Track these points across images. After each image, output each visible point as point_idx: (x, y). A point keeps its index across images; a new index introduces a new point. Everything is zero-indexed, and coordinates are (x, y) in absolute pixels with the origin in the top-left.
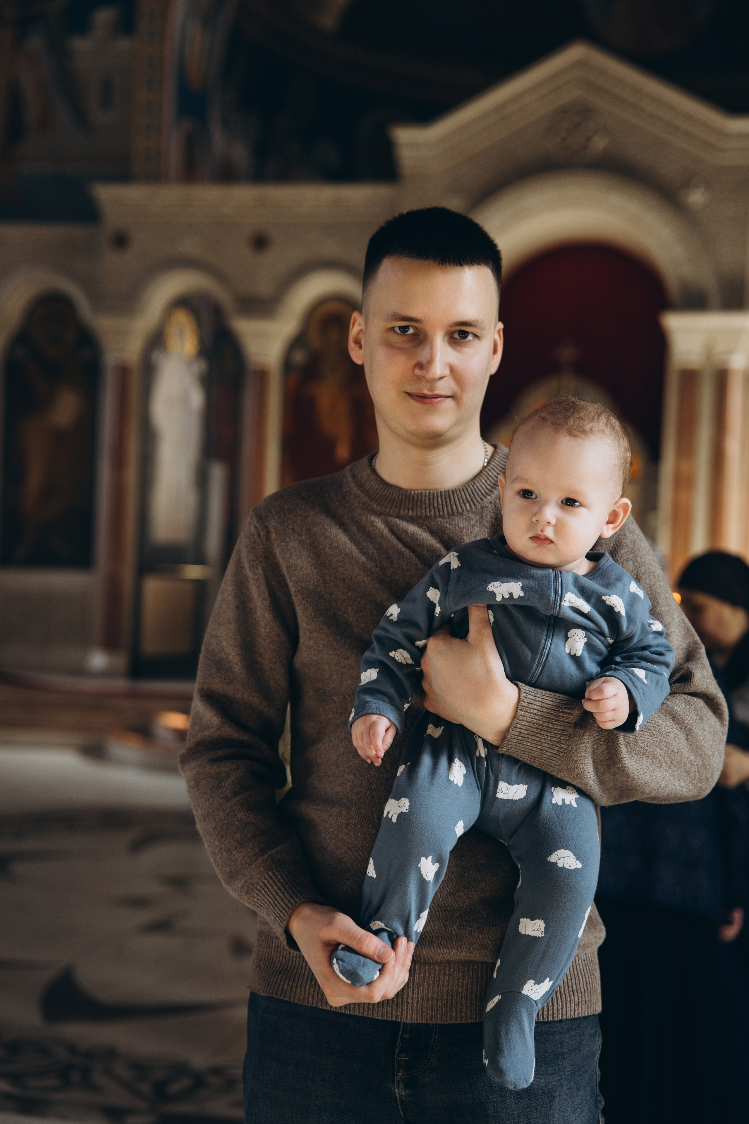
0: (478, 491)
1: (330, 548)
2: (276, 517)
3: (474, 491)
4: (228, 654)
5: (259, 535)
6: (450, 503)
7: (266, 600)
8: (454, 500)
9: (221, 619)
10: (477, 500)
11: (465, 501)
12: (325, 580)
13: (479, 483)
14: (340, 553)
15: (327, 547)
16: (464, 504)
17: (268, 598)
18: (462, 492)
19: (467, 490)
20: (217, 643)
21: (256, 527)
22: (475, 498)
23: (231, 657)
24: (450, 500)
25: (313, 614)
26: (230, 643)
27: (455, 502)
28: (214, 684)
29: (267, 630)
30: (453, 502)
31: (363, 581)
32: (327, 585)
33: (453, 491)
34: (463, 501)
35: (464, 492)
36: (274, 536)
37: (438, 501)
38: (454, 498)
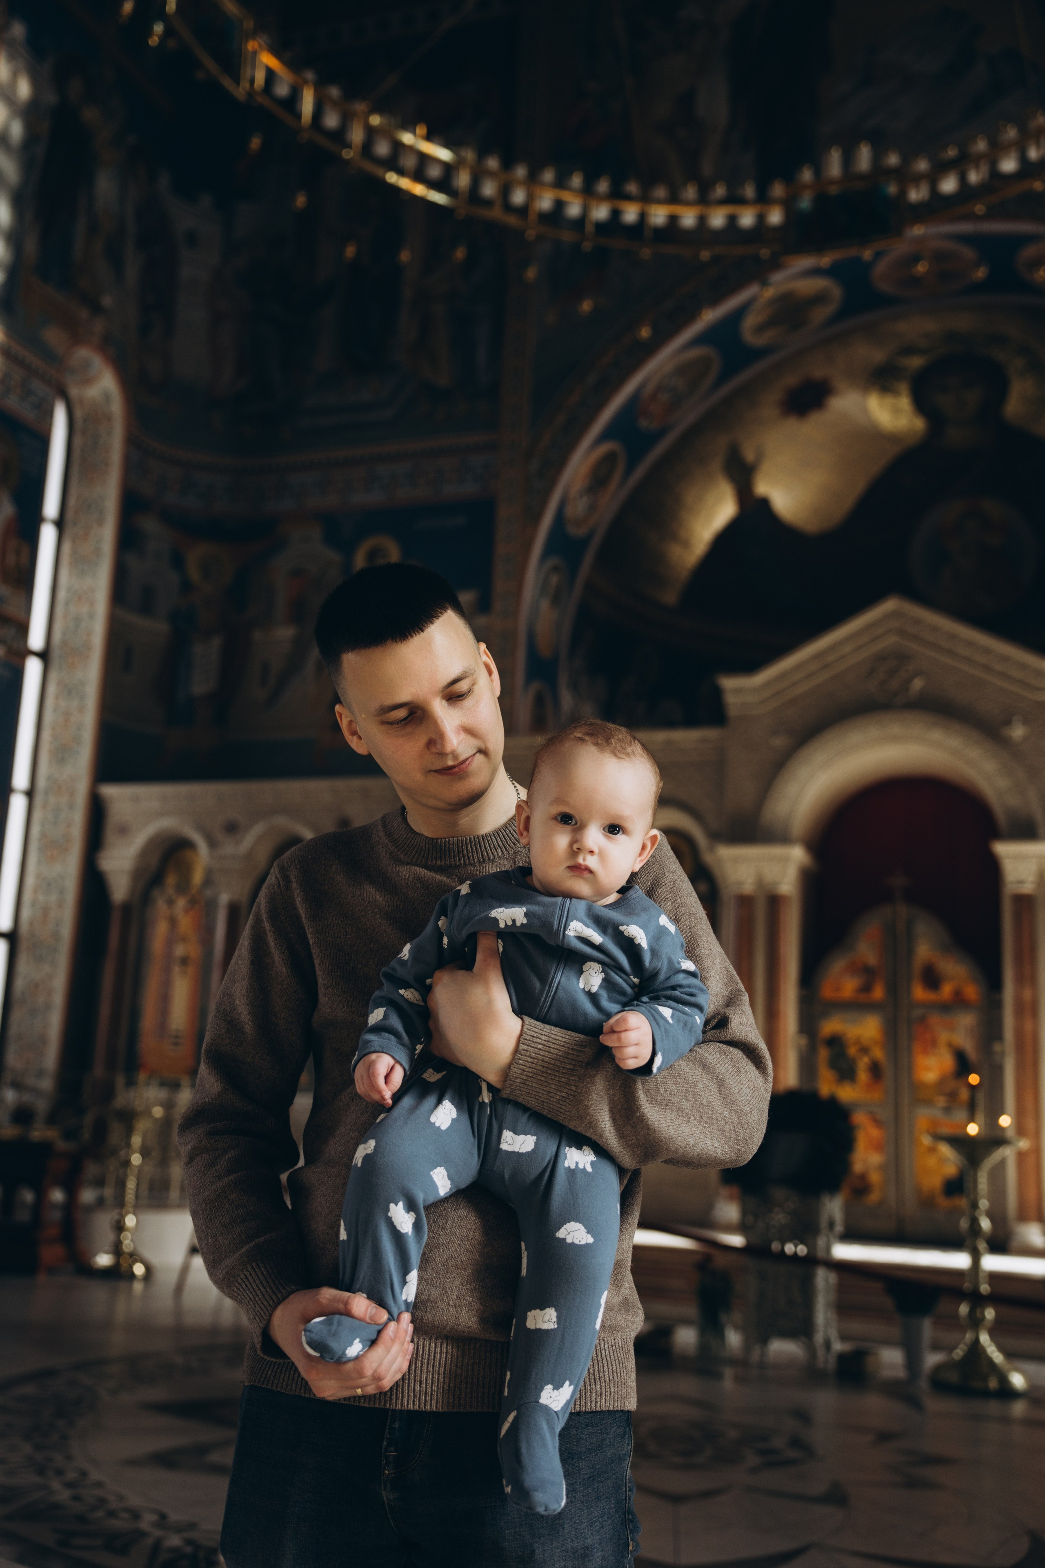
0: (510, 835)
1: (352, 897)
2: (298, 867)
3: (506, 836)
4: (241, 1013)
5: (279, 885)
6: (481, 849)
7: (284, 953)
8: (485, 846)
9: (236, 977)
10: (509, 845)
11: (497, 846)
12: (346, 932)
13: (511, 827)
14: (362, 902)
15: (350, 896)
16: (496, 849)
17: (286, 951)
18: (493, 837)
19: (499, 835)
20: (229, 1003)
21: (276, 877)
22: (508, 843)
23: (243, 1017)
24: (480, 846)
25: (330, 967)
26: (243, 1001)
27: (486, 849)
28: (223, 1045)
29: (284, 986)
30: (483, 848)
31: (385, 931)
32: (348, 937)
33: (483, 837)
34: (494, 847)
35: (495, 838)
36: (294, 885)
37: (467, 847)
38: (484, 844)
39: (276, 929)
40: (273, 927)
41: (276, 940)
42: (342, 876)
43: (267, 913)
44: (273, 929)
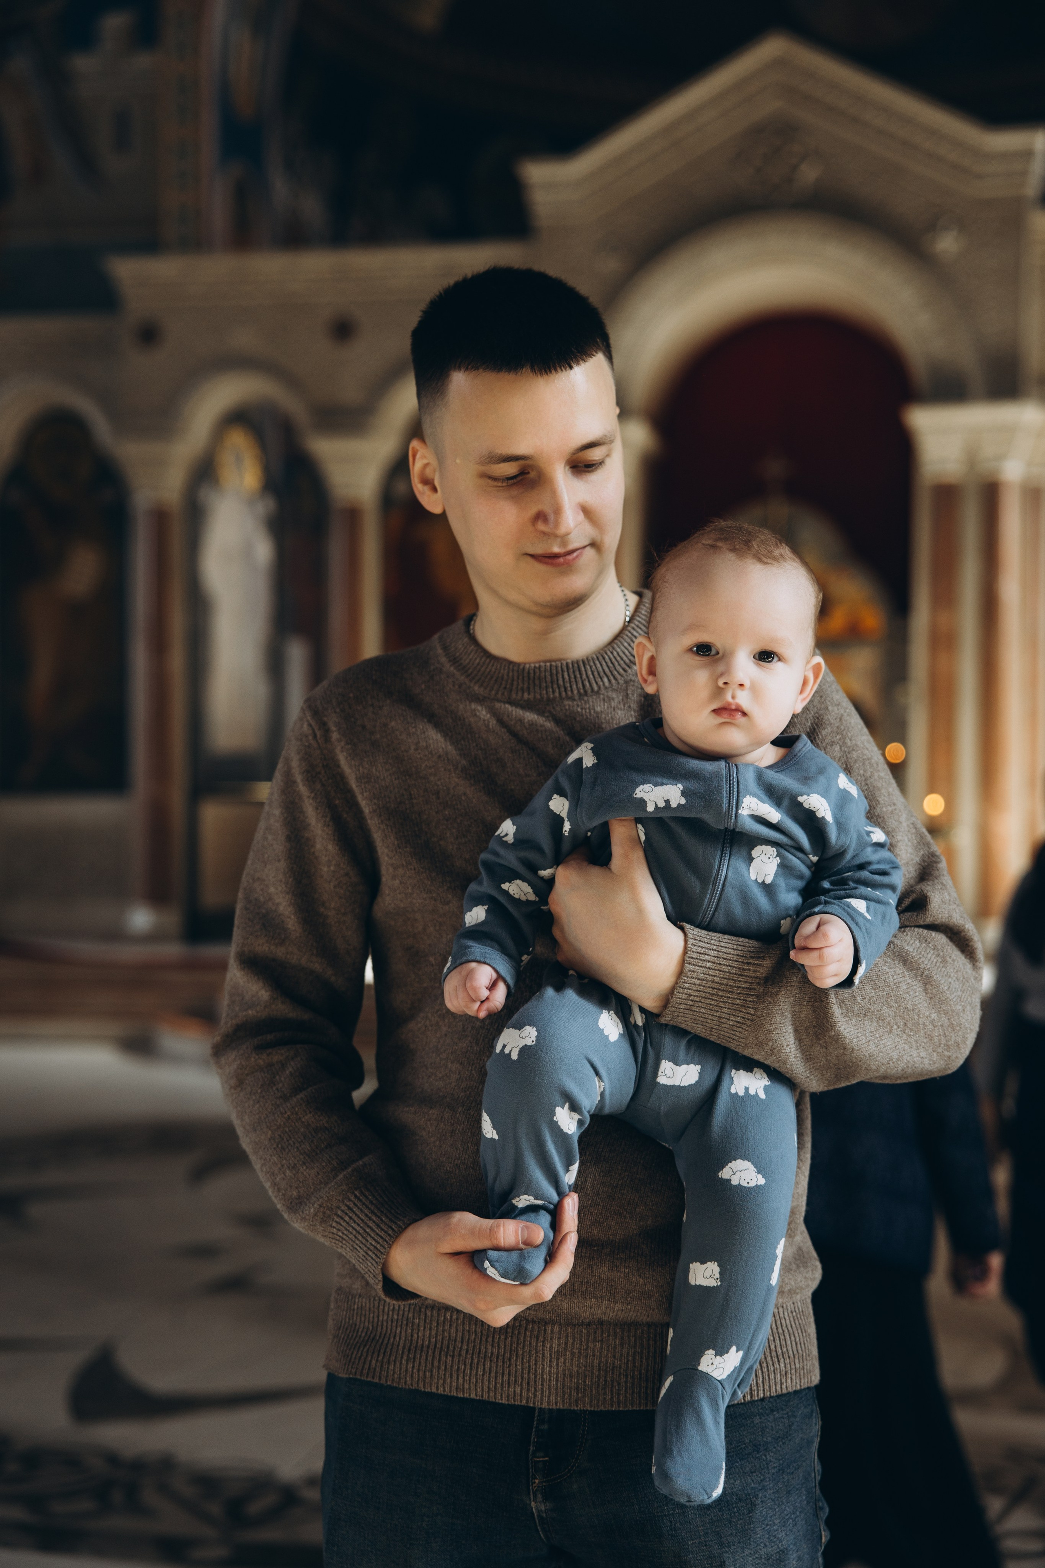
0: (618, 658)
1: (416, 750)
2: (338, 710)
3: (613, 660)
4: (278, 904)
5: (315, 736)
6: (581, 678)
7: (329, 825)
8: (586, 674)
9: (266, 856)
10: (618, 672)
11: (602, 674)
12: (411, 795)
13: (619, 648)
14: (430, 756)
15: (412, 748)
16: (601, 678)
17: (331, 823)
18: (597, 662)
19: (604, 658)
20: (262, 890)
21: (310, 725)
22: (616, 669)
23: (281, 908)
24: (581, 674)
25: (396, 843)
26: (280, 889)
27: (588, 677)
28: (259, 946)
30: (584, 676)
31: (465, 794)
33: (582, 662)
34: (599, 674)
35: (600, 662)
36: (335, 736)
37: (563, 676)
38: (586, 671)
39: (316, 794)
40: (312, 793)
41: (317, 809)
42: (399, 722)
43: (303, 773)
44: (313, 795)
